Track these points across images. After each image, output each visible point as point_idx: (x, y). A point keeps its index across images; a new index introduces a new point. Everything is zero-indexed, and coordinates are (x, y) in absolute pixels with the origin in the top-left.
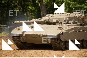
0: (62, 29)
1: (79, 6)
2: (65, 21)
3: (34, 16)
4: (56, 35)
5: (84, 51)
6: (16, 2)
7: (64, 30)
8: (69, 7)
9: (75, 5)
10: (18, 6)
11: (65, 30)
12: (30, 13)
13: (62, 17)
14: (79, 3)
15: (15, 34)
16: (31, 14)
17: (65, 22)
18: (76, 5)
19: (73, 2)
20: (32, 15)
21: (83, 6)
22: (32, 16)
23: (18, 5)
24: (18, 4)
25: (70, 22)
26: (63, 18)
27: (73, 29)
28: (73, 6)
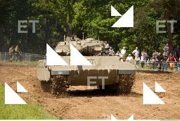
1: (109, 32)
6: (39, 27)
8: (98, 33)
9: (105, 31)
10: (41, 31)
12: (54, 39)
14: (108, 29)
15: (61, 71)
19: (103, 28)
21: (113, 33)
28: (102, 31)
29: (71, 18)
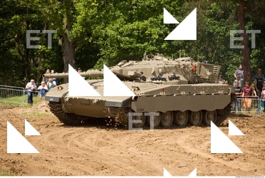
0: (139, 89)
1: (138, 45)
2: (154, 74)
3: (49, 64)
4: (121, 101)
5: (146, 135)
6: (14, 37)
7: (142, 92)
8: (119, 48)
9: (131, 43)
10: (16, 43)
11: (144, 92)
12: (41, 58)
13: (149, 67)
14: (137, 40)
15: (52, 98)
16: (43, 60)
17: (154, 77)
18: (133, 43)
19: (127, 38)
20: (44, 62)
21: (146, 46)
22: (46, 65)
23: (18, 42)
24: (17, 40)
25: (164, 76)
26: (151, 69)
27: (163, 90)
28: (126, 44)
29: (71, 21)
